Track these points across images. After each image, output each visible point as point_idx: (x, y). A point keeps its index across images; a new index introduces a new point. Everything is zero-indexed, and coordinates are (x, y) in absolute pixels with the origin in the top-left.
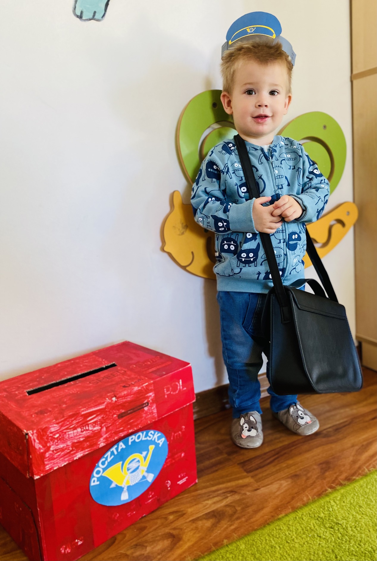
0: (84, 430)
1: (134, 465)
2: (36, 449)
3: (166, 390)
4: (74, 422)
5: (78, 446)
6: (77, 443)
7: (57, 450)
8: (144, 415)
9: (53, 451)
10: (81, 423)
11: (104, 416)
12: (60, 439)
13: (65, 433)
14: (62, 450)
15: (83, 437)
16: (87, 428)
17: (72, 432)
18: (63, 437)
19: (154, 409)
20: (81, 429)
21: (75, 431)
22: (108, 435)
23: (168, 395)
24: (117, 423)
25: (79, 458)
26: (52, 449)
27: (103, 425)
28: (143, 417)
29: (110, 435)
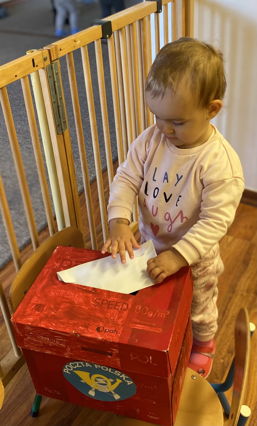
0: (52, 341)
1: (101, 381)
2: (17, 332)
3: (132, 355)
4: (44, 333)
5: (47, 347)
6: (46, 344)
7: (32, 341)
8: (107, 360)
9: (29, 340)
10: (49, 336)
11: (69, 342)
12: (33, 336)
13: (38, 335)
14: (36, 343)
15: (51, 344)
16: (55, 341)
17: (43, 337)
18: (36, 337)
19: (117, 361)
20: (50, 340)
21: (44, 338)
22: (72, 354)
23: (133, 359)
24: (81, 352)
25: (48, 354)
26: (28, 338)
27: (68, 346)
28: (106, 360)
29: (74, 355)
